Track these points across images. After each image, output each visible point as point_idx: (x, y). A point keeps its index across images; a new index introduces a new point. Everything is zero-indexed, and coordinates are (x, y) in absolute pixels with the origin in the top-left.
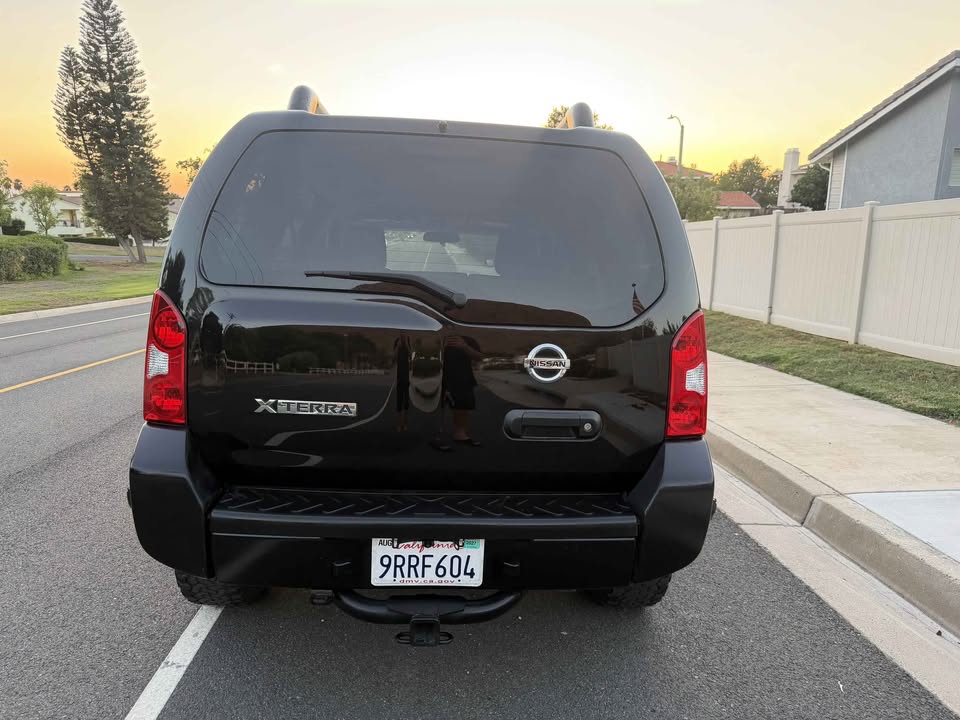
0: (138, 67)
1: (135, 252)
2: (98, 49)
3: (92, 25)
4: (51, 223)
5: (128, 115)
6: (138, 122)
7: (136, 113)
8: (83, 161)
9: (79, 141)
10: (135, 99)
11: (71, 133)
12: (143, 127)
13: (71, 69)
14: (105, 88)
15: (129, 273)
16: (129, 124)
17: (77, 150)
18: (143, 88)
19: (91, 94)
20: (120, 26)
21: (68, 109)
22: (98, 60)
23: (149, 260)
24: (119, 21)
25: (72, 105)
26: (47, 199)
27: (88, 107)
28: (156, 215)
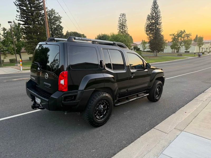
0: (161, 16)
1: (155, 54)
2: (153, 14)
3: (152, 9)
4: (145, 48)
5: (157, 26)
6: (159, 27)
7: (159, 25)
8: (148, 36)
9: (148, 32)
10: (159, 23)
11: (147, 31)
12: (160, 28)
13: (148, 19)
14: (154, 21)
15: (154, 58)
16: (157, 28)
17: (147, 34)
18: (161, 20)
19: (151, 23)
20: (158, 8)
21: (147, 27)
22: (153, 16)
23: (158, 56)
24: (158, 7)
25: (148, 25)
26: (145, 44)
27: (150, 26)
28: (160, 46)
